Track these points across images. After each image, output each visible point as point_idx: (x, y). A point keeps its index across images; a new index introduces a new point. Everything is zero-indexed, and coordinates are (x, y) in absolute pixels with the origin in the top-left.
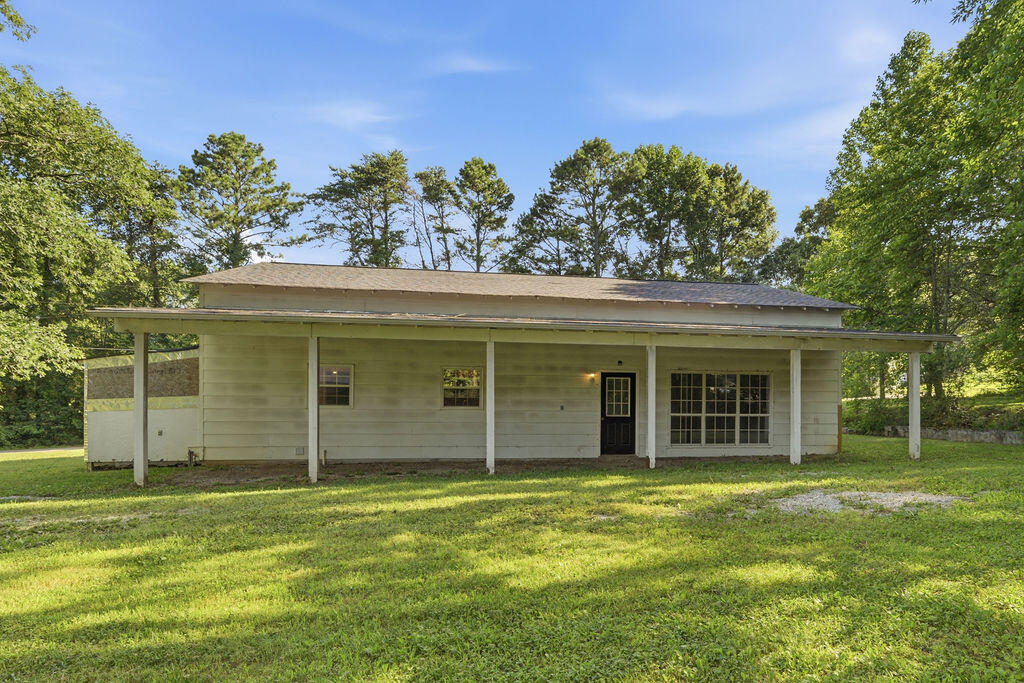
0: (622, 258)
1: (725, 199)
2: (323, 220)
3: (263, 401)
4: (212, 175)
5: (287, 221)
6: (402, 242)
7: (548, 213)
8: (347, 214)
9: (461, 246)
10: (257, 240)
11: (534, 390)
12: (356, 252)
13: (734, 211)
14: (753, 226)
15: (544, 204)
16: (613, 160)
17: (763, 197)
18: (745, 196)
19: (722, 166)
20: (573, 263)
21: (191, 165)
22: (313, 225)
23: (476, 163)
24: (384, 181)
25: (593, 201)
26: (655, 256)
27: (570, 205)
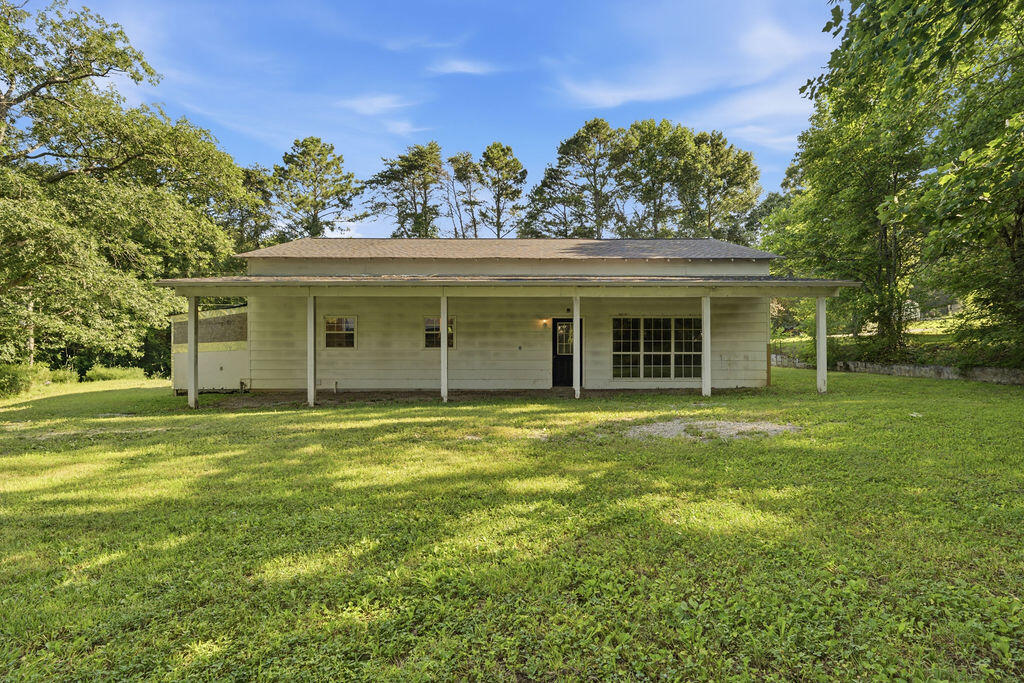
0: (621, 218)
1: (712, 163)
2: (377, 201)
3: (291, 344)
4: (296, 171)
5: (351, 202)
6: (437, 214)
7: (557, 184)
8: (395, 194)
9: (483, 215)
10: (330, 218)
11: (496, 334)
12: (402, 222)
13: (719, 172)
14: (738, 184)
15: (553, 176)
16: (609, 136)
17: (746, 158)
18: (731, 159)
19: (709, 134)
20: (577, 225)
21: (282, 164)
22: (370, 205)
23: (495, 146)
24: (422, 167)
25: (594, 170)
26: (649, 214)
27: (575, 176)
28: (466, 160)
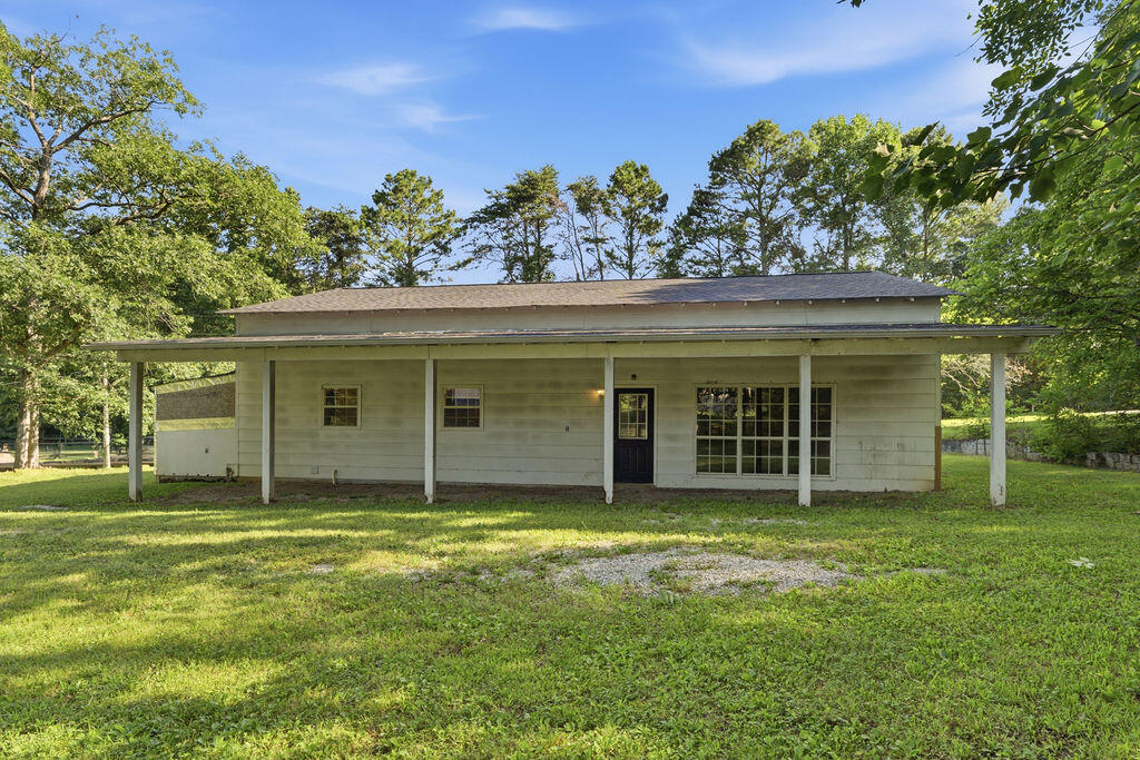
0: (798, 253)
2: (479, 243)
4: (386, 210)
5: (450, 247)
6: (552, 256)
7: (707, 211)
8: (503, 234)
9: (610, 255)
10: (425, 267)
12: (510, 269)
15: (703, 200)
16: (779, 142)
20: (736, 263)
22: (471, 248)
23: (626, 167)
24: (533, 197)
25: (759, 190)
26: (838, 245)
27: (732, 199)
28: (590, 184)
